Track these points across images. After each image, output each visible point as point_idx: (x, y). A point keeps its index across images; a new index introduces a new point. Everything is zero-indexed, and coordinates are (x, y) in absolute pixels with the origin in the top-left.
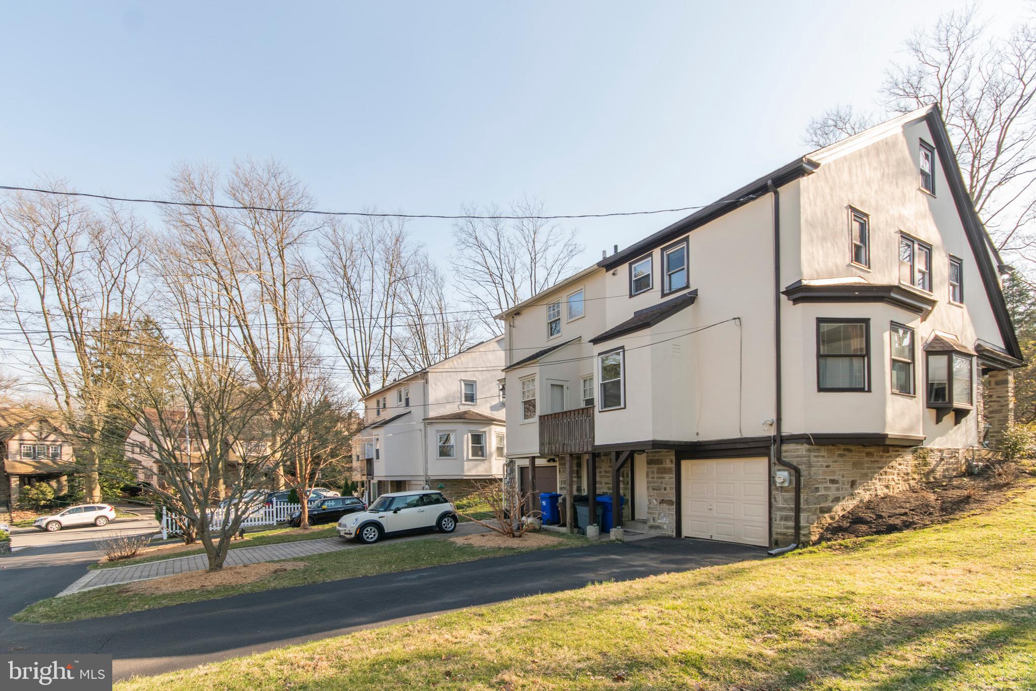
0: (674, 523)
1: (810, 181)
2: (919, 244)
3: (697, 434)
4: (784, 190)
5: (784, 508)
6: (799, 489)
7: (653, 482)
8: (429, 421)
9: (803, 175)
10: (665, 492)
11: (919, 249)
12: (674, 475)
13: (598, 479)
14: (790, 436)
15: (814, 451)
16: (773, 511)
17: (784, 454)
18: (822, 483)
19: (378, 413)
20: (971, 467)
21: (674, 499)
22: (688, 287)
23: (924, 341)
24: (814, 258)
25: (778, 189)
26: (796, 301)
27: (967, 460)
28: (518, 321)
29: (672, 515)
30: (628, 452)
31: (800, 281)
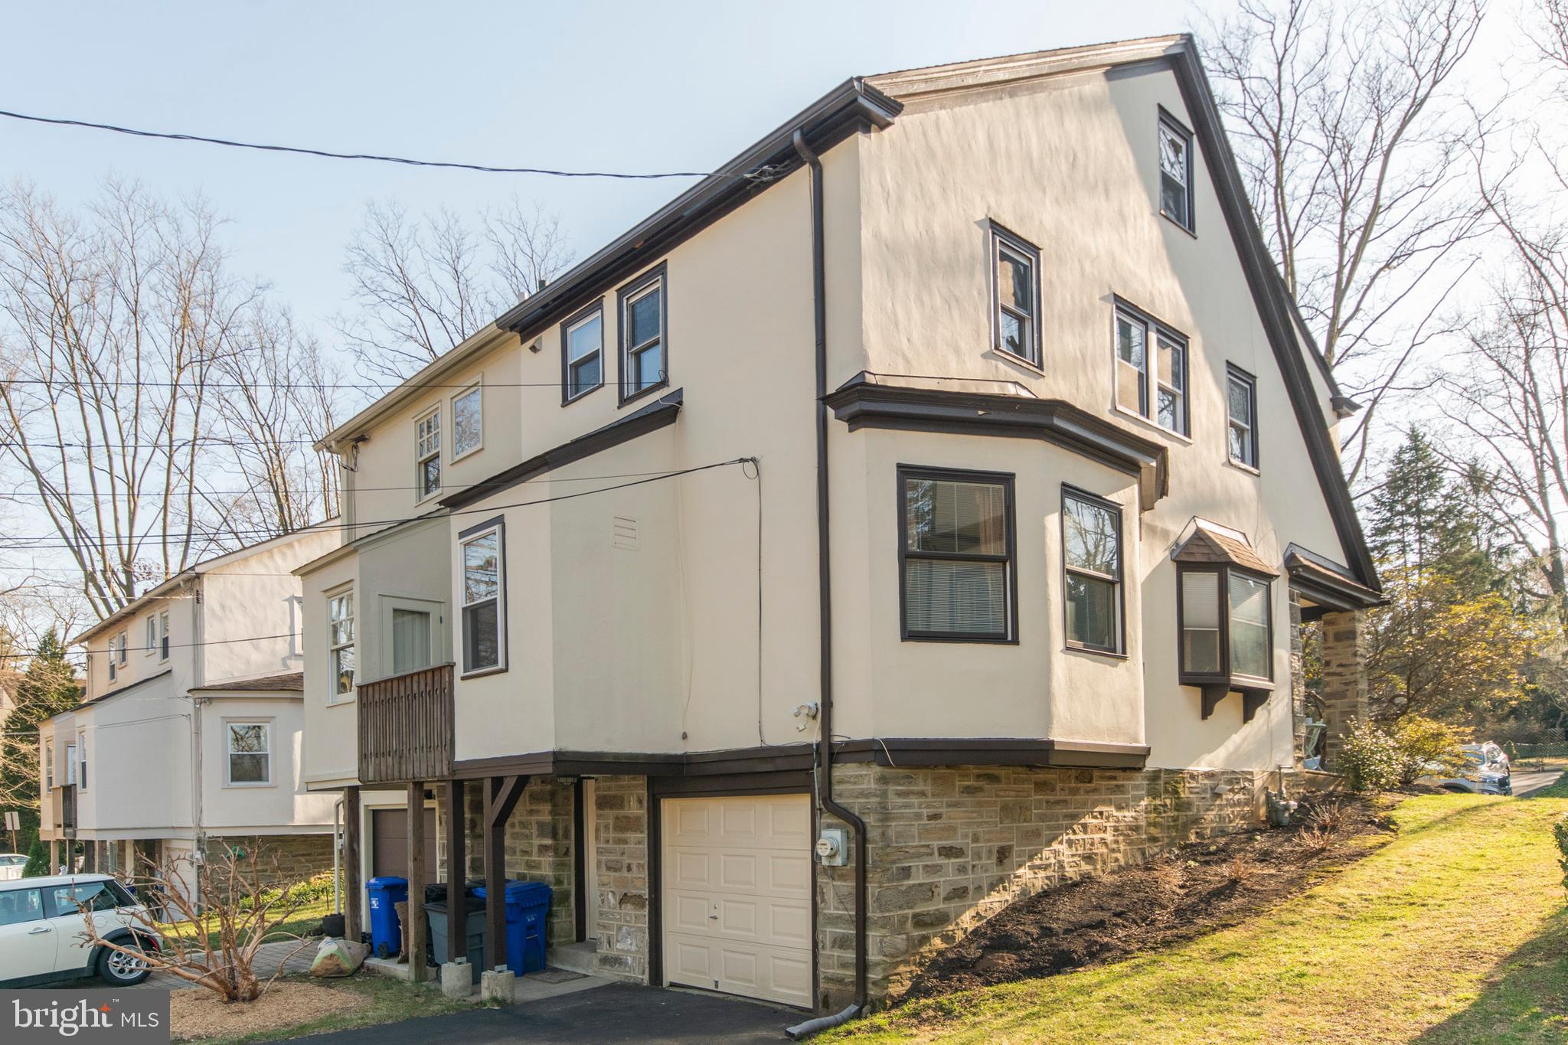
0: (647, 950)
1: (887, 144)
2: (1158, 331)
3: (685, 736)
4: (833, 159)
5: (840, 917)
6: (865, 871)
7: (608, 851)
8: (205, 695)
9: (867, 130)
10: (629, 875)
11: (1159, 340)
12: (644, 836)
13: (508, 841)
14: (847, 744)
15: (896, 780)
16: (819, 928)
17: (837, 788)
18: (919, 856)
19: (113, 676)
20: (1277, 811)
21: (645, 893)
22: (664, 383)
23: (1172, 539)
24: (897, 325)
25: (820, 158)
26: (856, 421)
27: (1268, 796)
28: (369, 455)
29: (641, 930)
30: (514, 780)
31: (862, 373)
